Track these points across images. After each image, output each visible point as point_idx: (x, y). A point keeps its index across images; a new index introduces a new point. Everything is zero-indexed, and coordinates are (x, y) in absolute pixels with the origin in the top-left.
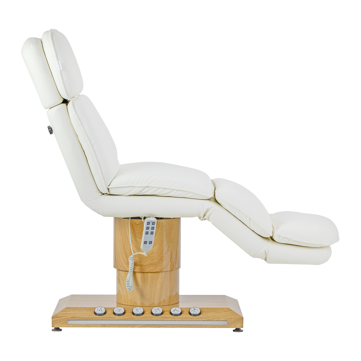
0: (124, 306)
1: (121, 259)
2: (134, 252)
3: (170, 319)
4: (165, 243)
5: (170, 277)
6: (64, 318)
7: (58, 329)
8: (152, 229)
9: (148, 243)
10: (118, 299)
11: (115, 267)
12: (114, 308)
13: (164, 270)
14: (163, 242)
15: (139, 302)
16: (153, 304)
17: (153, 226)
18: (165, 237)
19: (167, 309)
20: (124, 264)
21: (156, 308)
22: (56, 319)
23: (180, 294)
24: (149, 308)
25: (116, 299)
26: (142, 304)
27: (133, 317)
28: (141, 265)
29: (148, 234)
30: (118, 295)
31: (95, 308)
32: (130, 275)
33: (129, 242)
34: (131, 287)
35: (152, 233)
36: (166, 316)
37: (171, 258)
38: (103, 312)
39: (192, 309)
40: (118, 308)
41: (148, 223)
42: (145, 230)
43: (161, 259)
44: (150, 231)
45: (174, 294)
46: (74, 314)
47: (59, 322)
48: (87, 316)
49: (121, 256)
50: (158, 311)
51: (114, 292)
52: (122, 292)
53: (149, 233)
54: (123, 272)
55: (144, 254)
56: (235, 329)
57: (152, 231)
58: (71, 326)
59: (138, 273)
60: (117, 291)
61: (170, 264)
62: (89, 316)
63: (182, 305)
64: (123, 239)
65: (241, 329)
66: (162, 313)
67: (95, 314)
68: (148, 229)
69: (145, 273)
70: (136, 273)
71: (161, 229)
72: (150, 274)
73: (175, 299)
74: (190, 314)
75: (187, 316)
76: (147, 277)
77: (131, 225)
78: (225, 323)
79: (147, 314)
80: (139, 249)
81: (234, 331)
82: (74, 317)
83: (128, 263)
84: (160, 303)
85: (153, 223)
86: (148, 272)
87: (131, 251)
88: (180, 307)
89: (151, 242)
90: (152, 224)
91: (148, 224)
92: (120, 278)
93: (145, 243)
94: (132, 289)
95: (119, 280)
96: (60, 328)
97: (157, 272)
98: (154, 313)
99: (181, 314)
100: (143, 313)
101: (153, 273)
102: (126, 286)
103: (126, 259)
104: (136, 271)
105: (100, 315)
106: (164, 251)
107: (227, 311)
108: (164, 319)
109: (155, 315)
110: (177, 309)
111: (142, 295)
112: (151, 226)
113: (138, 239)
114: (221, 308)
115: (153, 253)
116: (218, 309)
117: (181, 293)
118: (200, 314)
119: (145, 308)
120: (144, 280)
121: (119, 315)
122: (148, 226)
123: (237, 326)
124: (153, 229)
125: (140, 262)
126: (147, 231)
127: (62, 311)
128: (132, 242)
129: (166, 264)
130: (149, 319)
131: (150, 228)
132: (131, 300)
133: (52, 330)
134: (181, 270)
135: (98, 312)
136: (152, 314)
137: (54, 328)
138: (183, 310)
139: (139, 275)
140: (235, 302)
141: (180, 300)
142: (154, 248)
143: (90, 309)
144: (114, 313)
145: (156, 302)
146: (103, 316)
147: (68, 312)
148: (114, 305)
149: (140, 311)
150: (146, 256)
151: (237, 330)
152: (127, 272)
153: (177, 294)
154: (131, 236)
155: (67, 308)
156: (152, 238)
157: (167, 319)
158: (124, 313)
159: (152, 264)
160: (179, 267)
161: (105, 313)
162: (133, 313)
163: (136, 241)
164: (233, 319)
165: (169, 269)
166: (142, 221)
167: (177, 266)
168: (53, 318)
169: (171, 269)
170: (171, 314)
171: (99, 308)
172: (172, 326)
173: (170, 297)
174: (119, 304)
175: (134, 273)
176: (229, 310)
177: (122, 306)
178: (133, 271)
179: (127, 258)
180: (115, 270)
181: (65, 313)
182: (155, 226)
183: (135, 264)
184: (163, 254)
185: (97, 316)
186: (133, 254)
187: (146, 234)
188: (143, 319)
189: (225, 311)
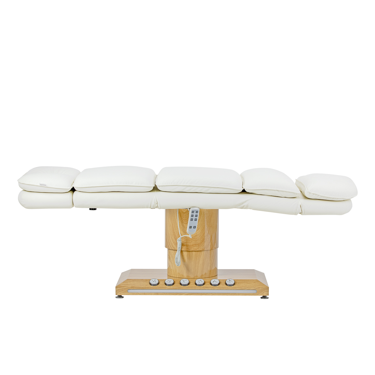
0: (174, 278)
1: (171, 240)
2: (182, 235)
3: (210, 289)
4: (206, 227)
5: (210, 255)
6: (125, 287)
7: (120, 297)
8: (195, 217)
9: (193, 227)
10: (168, 272)
11: (166, 247)
12: (165, 280)
13: (205, 250)
14: (204, 227)
15: (185, 276)
16: (197, 276)
17: (197, 214)
18: (206, 223)
19: (207, 280)
20: (173, 244)
21: (199, 280)
22: (119, 288)
23: (218, 269)
24: (194, 280)
25: (167, 273)
26: (188, 276)
27: (180, 287)
28: (187, 246)
29: (192, 220)
30: (168, 269)
31: (150, 280)
32: (178, 253)
33: (177, 227)
34: (179, 263)
35: (196, 220)
36: (207, 286)
37: (211, 239)
38: (157, 283)
39: (228, 280)
40: (168, 280)
41: (192, 211)
42: (190, 218)
43: (203, 241)
44: (194, 218)
45: (213, 268)
46: (133, 284)
47: (121, 291)
48: (144, 286)
49: (171, 238)
50: (200, 282)
51: (165, 267)
52: (171, 267)
53: (194, 220)
54: (173, 251)
55: (190, 236)
56: (262, 296)
57: (196, 218)
58: (131, 294)
59: (185, 252)
60: (168, 266)
61: (210, 244)
62: (146, 286)
63: (220, 277)
64: (173, 225)
65: (267, 296)
66: (204, 284)
67: (150, 284)
68: (193, 216)
69: (190, 252)
70: (183, 252)
71: (203, 217)
72: (194, 253)
73: (214, 272)
74: (226, 284)
75: (223, 286)
76: (192, 255)
77: (179, 213)
78: (254, 291)
79: (192, 284)
80: (185, 233)
81: (261, 298)
82: (134, 287)
83: (177, 244)
84: (202, 275)
85: (196, 211)
86: (192, 251)
87: (179, 234)
88: (218, 279)
89: (195, 227)
90: (196, 213)
91: (192, 213)
92: (170, 256)
93: (190, 227)
94: (180, 265)
95: (170, 258)
96: (122, 296)
97: (200, 251)
98: (197, 283)
99: (219, 284)
100: (189, 284)
101: (196, 252)
102: (175, 262)
103: (175, 241)
104: (183, 250)
105: (154, 285)
106: (206, 234)
107: (256, 282)
108: (206, 288)
109: (198, 285)
110: (216, 280)
111: (188, 269)
112: (195, 214)
113: (184, 225)
114: (251, 280)
115: (197, 235)
116: (248, 280)
117: (219, 267)
118: (234, 284)
119: (190, 280)
120: (189, 258)
121: (169, 285)
122: (193, 214)
123: (264, 294)
124: (197, 216)
125: (186, 243)
126: (192, 218)
127: (124, 282)
128: (180, 227)
129: (207, 245)
130: (193, 288)
131: (194, 216)
132: (179, 273)
133: (116, 297)
134: (219, 250)
135: (152, 283)
136: (196, 284)
137: (117, 296)
138: (221, 281)
139: (185, 254)
140: (262, 275)
141: (218, 273)
142: (198, 231)
143: (146, 280)
144: (166, 284)
145: (199, 275)
146: (157, 286)
147: (129, 283)
148: (165, 277)
149: (186, 282)
150: (191, 238)
151: (264, 297)
152: (176, 251)
153: (216, 269)
154: (179, 222)
155: (128, 280)
156: (196, 223)
157: (207, 288)
158: (173, 284)
159: (195, 245)
160: (217, 247)
161: (158, 284)
162: (181, 284)
163: (183, 226)
164: (261, 288)
165: (209, 248)
166: (188, 210)
167: (215, 246)
168: (116, 287)
169: (211, 248)
170: (211, 284)
171: (154, 280)
172: (212, 294)
173: (210, 271)
174: (169, 277)
175: (182, 251)
176: (257, 281)
177: (172, 278)
178: (180, 250)
179: (176, 239)
180: (166, 249)
181: (126, 283)
182: (198, 214)
183: (182, 245)
184: (204, 237)
185: (152, 286)
186: (181, 237)
187: (191, 220)
188: (189, 289)
189: (254, 282)
